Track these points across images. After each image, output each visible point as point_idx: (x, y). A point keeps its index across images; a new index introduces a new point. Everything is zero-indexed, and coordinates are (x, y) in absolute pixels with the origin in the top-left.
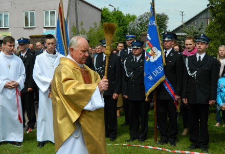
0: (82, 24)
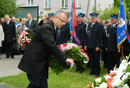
0: (99, 5)
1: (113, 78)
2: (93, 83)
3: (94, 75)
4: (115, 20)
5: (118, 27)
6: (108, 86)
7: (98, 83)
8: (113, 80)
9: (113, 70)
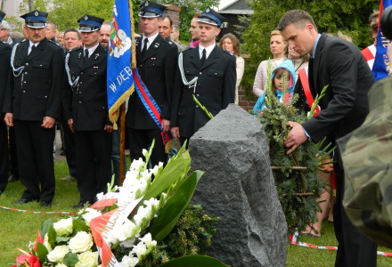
1: (108, 218)
2: (46, 235)
3: (35, 202)
4: (95, 33)
5: (111, 55)
6: (93, 241)
7: (64, 236)
8: (108, 225)
9: (105, 193)
